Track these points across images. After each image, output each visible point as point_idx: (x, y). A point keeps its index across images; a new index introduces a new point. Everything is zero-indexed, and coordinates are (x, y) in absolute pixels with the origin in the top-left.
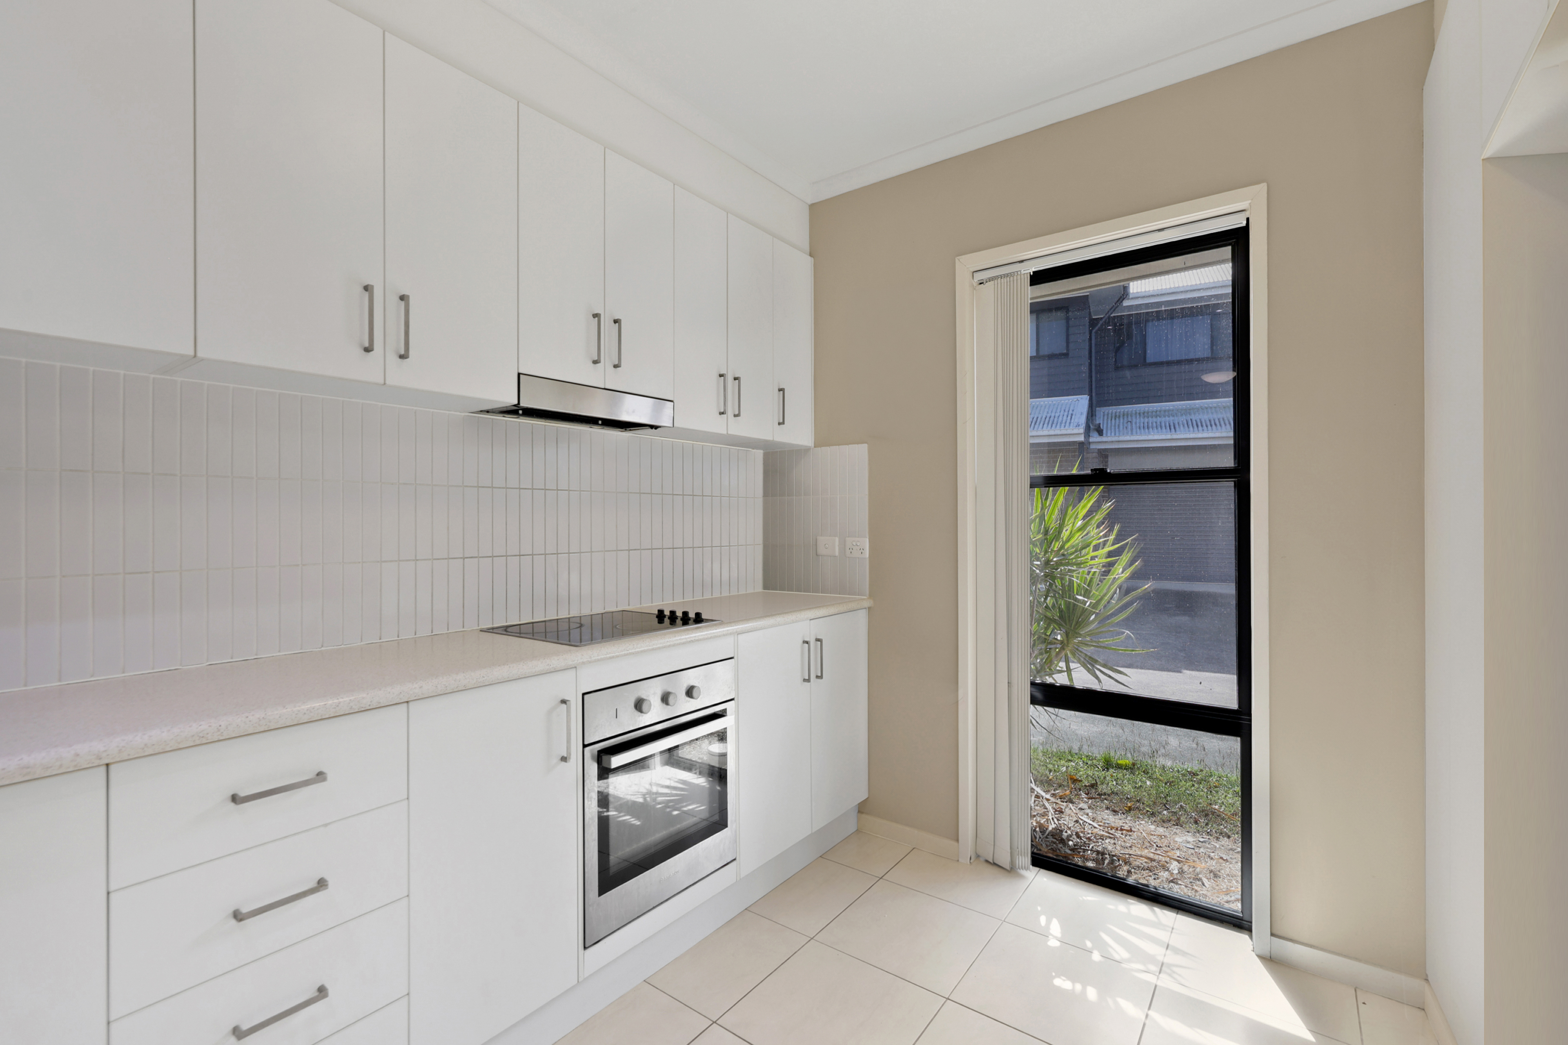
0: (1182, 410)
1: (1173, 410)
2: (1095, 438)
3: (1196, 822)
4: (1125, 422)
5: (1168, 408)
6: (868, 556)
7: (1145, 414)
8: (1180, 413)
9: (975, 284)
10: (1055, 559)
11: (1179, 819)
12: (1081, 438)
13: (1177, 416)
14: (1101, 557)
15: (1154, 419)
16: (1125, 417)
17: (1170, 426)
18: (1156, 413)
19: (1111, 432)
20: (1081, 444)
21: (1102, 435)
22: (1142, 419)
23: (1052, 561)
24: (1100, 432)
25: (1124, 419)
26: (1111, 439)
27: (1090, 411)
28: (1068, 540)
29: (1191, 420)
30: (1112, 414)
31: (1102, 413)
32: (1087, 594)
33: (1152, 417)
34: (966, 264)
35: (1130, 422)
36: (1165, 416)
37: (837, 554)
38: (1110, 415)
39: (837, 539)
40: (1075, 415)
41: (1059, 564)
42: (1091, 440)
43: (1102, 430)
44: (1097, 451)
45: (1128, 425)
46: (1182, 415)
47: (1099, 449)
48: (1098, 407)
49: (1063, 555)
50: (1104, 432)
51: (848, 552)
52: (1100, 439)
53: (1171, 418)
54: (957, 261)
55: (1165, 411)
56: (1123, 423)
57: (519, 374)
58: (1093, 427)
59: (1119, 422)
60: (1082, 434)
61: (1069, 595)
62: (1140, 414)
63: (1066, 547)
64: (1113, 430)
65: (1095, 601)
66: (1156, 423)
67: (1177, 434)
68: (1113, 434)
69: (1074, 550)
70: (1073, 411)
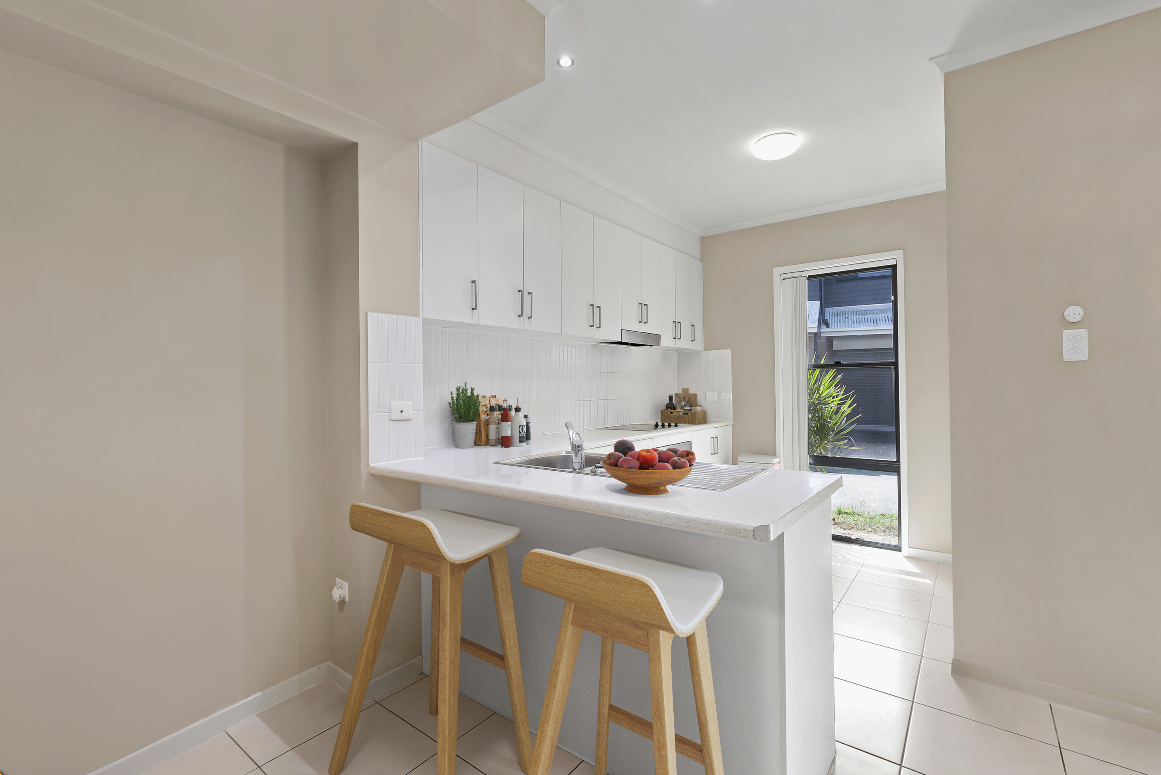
0: (881, 310)
1: (876, 310)
2: (824, 329)
3: (884, 531)
4: (844, 318)
5: (872, 308)
6: (732, 401)
7: (857, 313)
8: (881, 312)
9: (782, 279)
10: (816, 402)
11: (876, 531)
12: (816, 330)
13: (878, 314)
14: (837, 401)
15: (863, 316)
16: (844, 314)
17: (873, 321)
18: (864, 313)
19: (835, 325)
20: (815, 334)
21: (829, 327)
22: (855, 317)
23: (815, 403)
24: (828, 325)
25: (843, 316)
26: (836, 329)
27: (821, 311)
28: (822, 393)
29: (888, 316)
30: (835, 312)
31: (828, 312)
32: (830, 418)
33: (862, 315)
34: (777, 271)
35: (847, 318)
36: (870, 314)
37: (716, 401)
38: (833, 313)
39: (716, 393)
40: (811, 314)
41: (818, 404)
42: (822, 330)
43: (829, 324)
44: (825, 338)
45: (846, 320)
46: (881, 313)
47: (826, 337)
48: (826, 308)
49: (820, 400)
50: (830, 325)
51: (722, 399)
52: (827, 330)
53: (875, 315)
54: (774, 269)
55: (870, 311)
56: (843, 319)
57: (622, 330)
58: (823, 321)
59: (840, 319)
60: (816, 327)
61: (821, 420)
62: (853, 312)
63: (821, 396)
64: (836, 324)
65: (835, 422)
66: (864, 318)
67: (878, 327)
68: (836, 326)
69: (824, 398)
70: (810, 311)
